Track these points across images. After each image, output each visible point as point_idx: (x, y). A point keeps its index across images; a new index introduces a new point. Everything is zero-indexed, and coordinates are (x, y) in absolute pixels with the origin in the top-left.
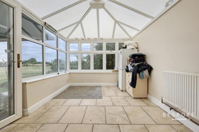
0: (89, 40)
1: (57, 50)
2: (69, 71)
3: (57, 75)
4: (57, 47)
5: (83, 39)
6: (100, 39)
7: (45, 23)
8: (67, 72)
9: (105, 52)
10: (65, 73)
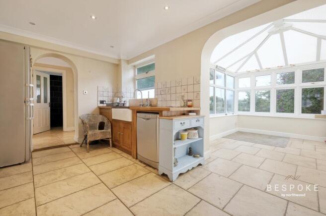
0: (268, 71)
1: (225, 90)
2: (237, 113)
3: (224, 115)
4: (225, 86)
5: (259, 71)
6: (290, 66)
7: (217, 66)
8: (235, 114)
9: (298, 86)
10: (232, 115)
